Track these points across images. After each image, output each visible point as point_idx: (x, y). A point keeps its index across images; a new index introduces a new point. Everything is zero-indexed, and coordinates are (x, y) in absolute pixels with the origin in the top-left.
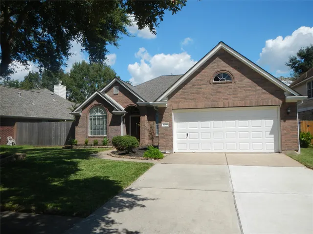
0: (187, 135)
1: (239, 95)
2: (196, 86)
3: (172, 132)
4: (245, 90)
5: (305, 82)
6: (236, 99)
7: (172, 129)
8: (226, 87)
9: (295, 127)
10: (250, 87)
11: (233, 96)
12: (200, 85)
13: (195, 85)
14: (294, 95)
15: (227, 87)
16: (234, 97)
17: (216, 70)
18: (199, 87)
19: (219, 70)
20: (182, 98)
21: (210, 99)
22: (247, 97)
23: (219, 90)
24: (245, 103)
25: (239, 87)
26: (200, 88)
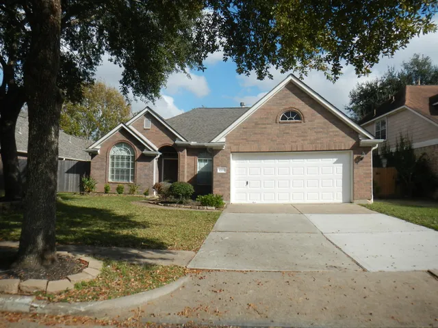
0: (247, 183)
1: (308, 138)
2: (260, 126)
3: (230, 179)
4: (315, 132)
5: (374, 122)
6: (306, 142)
7: (230, 176)
8: (294, 127)
9: (368, 174)
10: (323, 128)
11: (302, 138)
12: (265, 124)
13: (259, 124)
14: (369, 138)
15: (296, 127)
16: (303, 140)
17: (284, 107)
18: (264, 126)
19: (287, 107)
20: (242, 139)
21: (276, 141)
22: (318, 139)
23: (288, 131)
24: (316, 147)
25: (309, 128)
26: (265, 128)
